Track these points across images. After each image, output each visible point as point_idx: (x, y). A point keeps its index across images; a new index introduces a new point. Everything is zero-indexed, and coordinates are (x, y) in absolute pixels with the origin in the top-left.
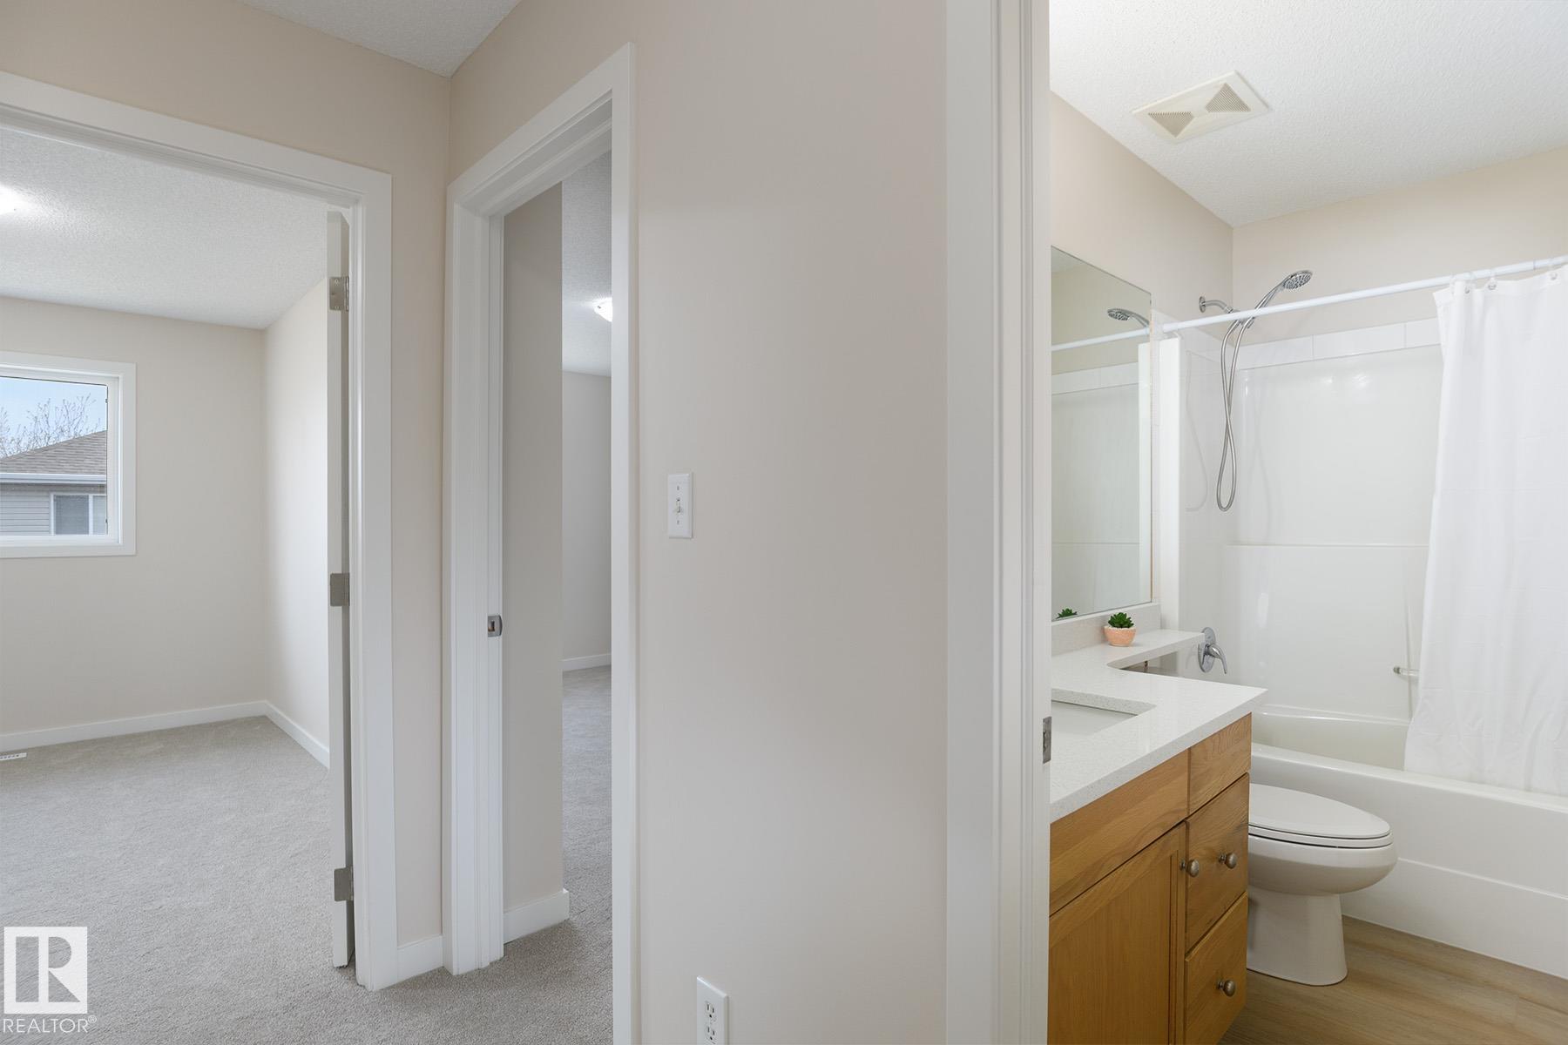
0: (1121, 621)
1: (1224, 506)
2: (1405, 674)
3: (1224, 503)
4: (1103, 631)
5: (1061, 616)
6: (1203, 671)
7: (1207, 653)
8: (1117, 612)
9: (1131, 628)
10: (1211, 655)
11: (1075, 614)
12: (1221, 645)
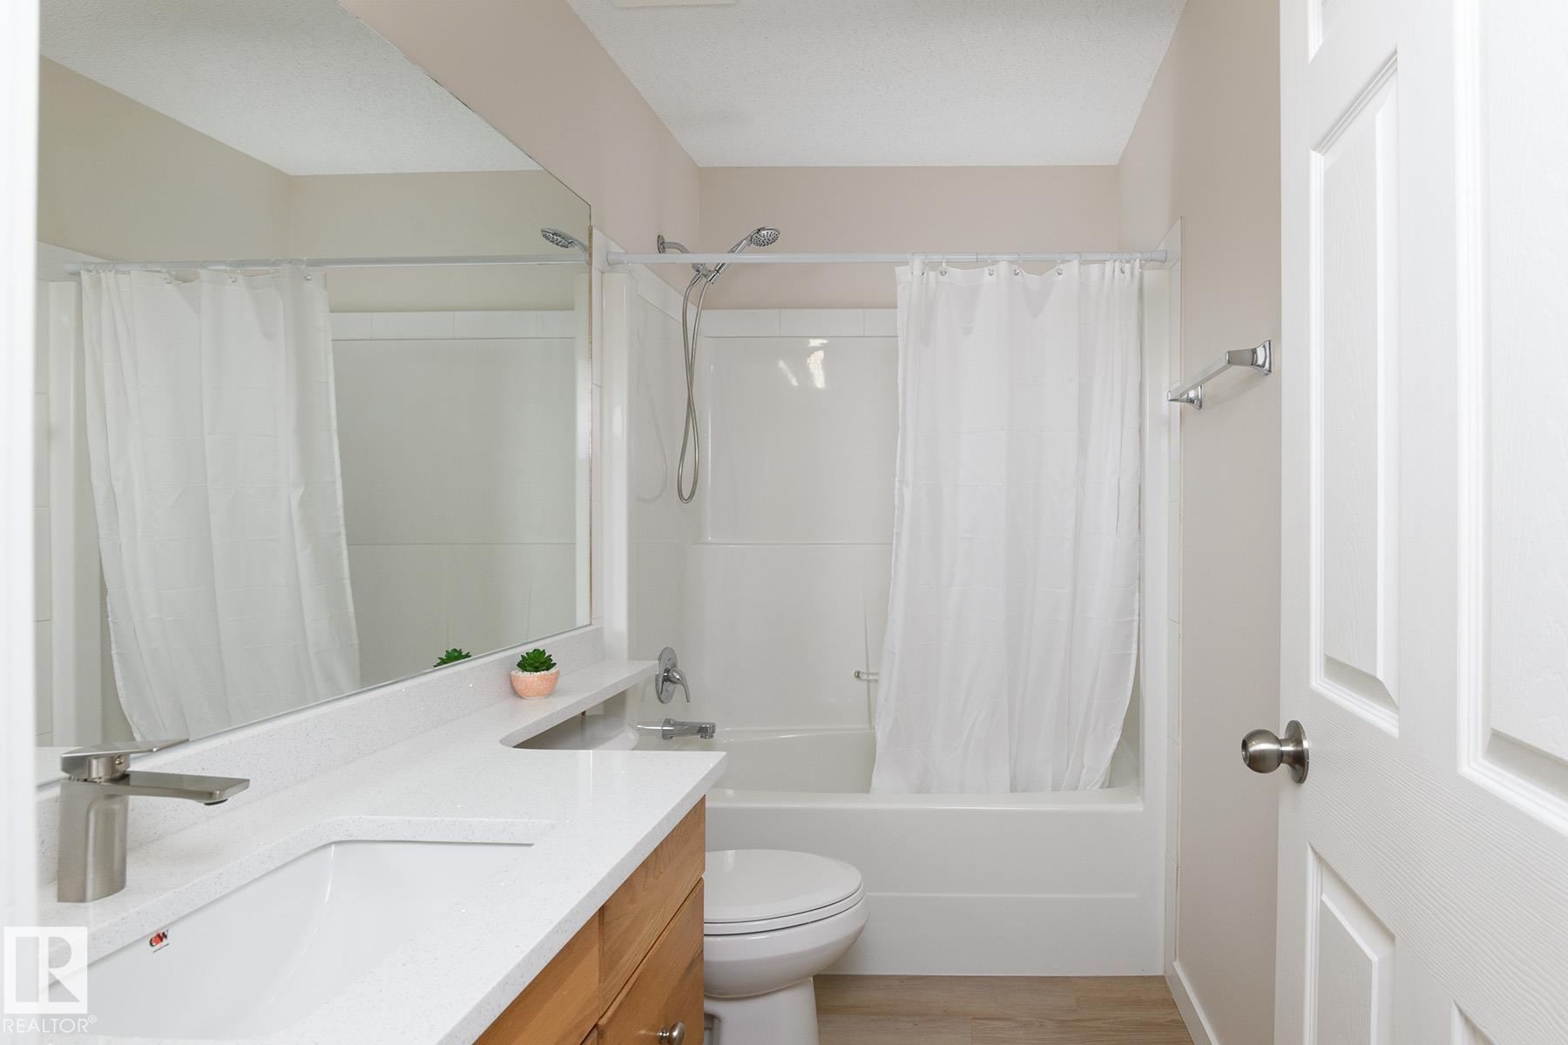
0: (537, 662)
1: (686, 497)
2: (865, 677)
3: (686, 495)
4: (511, 682)
5: (443, 662)
6: (662, 702)
7: (667, 679)
8: (530, 648)
9: (553, 670)
10: (671, 681)
11: (468, 656)
12: (684, 667)
